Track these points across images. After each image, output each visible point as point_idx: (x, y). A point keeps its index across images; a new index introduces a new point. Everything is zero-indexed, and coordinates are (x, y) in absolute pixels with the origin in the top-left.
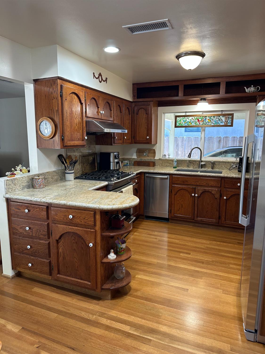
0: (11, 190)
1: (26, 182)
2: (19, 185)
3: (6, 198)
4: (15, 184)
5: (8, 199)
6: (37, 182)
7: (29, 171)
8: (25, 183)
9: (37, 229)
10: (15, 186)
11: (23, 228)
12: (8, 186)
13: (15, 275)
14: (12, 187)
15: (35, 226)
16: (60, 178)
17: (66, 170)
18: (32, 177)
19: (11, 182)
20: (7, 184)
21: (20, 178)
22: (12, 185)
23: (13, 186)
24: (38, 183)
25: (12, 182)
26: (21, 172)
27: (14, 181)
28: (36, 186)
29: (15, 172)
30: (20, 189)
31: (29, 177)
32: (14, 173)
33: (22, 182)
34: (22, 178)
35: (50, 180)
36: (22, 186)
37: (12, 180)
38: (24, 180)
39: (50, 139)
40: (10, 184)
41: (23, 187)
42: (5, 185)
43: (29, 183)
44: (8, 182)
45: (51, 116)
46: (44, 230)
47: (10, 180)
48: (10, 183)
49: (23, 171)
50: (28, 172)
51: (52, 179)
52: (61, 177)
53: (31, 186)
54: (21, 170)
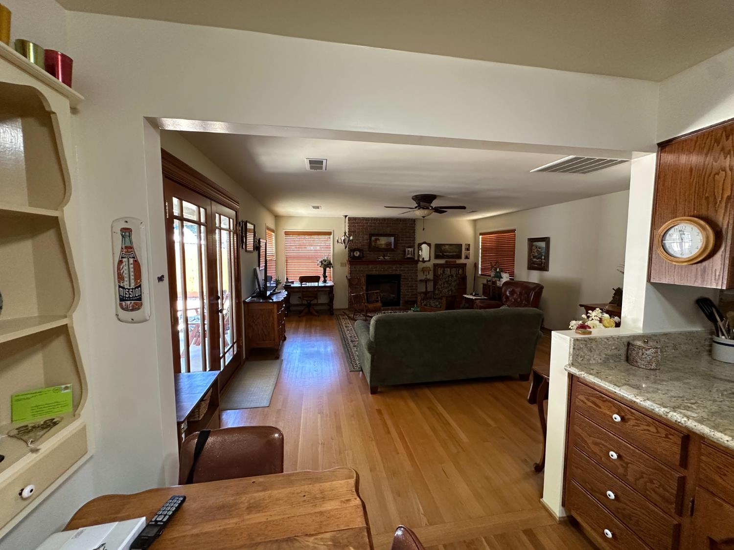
0: (582, 359)
1: (614, 349)
2: (597, 352)
3: (568, 373)
4: (591, 350)
5: (572, 375)
6: (643, 354)
7: (618, 325)
8: (612, 351)
9: (643, 473)
10: (590, 353)
11: (601, 445)
12: (577, 351)
13: (566, 518)
14: (583, 355)
15: (637, 461)
16: (694, 350)
17: (718, 336)
18: (628, 340)
19: (584, 345)
20: (575, 347)
21: (603, 339)
22: (585, 350)
23: (586, 352)
24: (644, 357)
25: (586, 345)
26: (601, 324)
27: (589, 343)
28: (636, 362)
29: (589, 323)
30: (600, 361)
31: (622, 339)
32: (586, 324)
33: (606, 348)
34: (605, 340)
35: (669, 350)
36: (604, 356)
37: (586, 341)
38: (609, 345)
39: (692, 264)
40: (581, 348)
41: (605, 358)
42: (570, 347)
43: (620, 352)
44: (577, 343)
45: (704, 212)
46: (666, 486)
47: (581, 340)
48: (582, 346)
49: (605, 322)
50: (614, 325)
51: (675, 350)
52: (697, 349)
53: (623, 357)
54: (601, 321)
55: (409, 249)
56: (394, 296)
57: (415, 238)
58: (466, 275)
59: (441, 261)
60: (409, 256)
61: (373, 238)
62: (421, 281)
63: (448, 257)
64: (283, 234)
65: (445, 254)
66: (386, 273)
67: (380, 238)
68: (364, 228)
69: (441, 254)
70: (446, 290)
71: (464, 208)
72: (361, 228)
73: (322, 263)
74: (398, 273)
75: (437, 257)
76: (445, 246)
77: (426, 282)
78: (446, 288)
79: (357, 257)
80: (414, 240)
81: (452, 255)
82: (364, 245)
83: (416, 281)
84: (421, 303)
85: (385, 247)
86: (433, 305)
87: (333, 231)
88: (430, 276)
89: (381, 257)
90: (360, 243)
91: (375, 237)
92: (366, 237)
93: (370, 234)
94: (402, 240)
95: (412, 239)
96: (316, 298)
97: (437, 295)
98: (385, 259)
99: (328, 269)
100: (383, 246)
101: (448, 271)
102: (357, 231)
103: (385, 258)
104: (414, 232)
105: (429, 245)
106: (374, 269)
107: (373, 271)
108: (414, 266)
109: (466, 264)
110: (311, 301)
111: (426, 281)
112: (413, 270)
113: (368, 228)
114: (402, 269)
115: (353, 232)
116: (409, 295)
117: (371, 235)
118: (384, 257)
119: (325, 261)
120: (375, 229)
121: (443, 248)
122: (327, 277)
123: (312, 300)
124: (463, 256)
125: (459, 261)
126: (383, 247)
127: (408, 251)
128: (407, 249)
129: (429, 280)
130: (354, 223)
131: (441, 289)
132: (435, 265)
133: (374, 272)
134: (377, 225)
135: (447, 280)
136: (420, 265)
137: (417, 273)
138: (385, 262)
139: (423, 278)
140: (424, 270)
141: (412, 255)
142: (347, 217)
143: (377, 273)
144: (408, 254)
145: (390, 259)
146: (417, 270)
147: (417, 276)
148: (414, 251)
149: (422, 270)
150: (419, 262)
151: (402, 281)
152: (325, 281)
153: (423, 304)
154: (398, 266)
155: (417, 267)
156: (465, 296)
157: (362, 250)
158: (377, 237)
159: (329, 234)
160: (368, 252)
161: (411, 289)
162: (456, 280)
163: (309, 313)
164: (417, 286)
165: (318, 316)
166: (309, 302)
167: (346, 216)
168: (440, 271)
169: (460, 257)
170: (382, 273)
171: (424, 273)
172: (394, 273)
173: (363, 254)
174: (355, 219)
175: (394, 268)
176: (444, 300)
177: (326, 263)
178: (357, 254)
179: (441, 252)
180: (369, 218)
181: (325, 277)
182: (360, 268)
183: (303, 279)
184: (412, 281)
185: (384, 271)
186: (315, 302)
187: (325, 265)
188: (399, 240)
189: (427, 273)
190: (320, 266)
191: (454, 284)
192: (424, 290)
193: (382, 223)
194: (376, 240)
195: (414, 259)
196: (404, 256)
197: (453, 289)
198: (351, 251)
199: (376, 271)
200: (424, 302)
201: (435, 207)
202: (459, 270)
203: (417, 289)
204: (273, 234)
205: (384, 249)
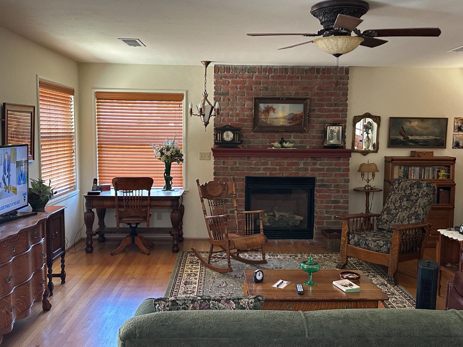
55: (333, 128)
56: (302, 218)
57: (347, 105)
58: (453, 180)
59: (403, 153)
60: (332, 142)
61: (262, 106)
62: (356, 190)
63: (416, 143)
64: (93, 96)
65: (410, 138)
66: (285, 174)
67: (275, 106)
68: (244, 87)
69: (402, 138)
70: (405, 214)
71: (435, 32)
72: (238, 86)
73: (162, 154)
74: (309, 174)
75: (392, 143)
76: (410, 122)
77: (368, 194)
78: (406, 209)
79: (227, 142)
80: (345, 111)
81: (425, 141)
82: (244, 120)
83: (346, 191)
84: (349, 240)
85: (287, 124)
86: (372, 245)
87: (187, 92)
88: (378, 182)
89: (277, 144)
90: (237, 115)
91: (266, 105)
92: (249, 104)
93: (255, 99)
94: (320, 110)
95: (341, 108)
96: (146, 218)
97: (386, 222)
98: (283, 147)
99: (174, 165)
100: (282, 122)
101: (415, 173)
102: (231, 92)
103: (284, 144)
104: (346, 94)
105: (377, 119)
106: (262, 167)
107: (259, 169)
108: (342, 161)
109: (454, 159)
110: (137, 224)
111: (368, 192)
112: (339, 170)
113: (254, 86)
114: (317, 166)
115: (223, 94)
116: (330, 218)
117: (258, 100)
118: (281, 143)
119: (168, 149)
120: (267, 89)
121: (407, 125)
122: (171, 178)
123: (139, 224)
124: (450, 142)
125: (438, 153)
126: (281, 124)
127: (332, 131)
128: (330, 129)
129: (373, 190)
130: (225, 77)
131: (393, 211)
132: (389, 161)
133: (261, 172)
134: (270, 80)
135: (408, 192)
136: (356, 160)
137: (347, 175)
138: (283, 153)
139: (363, 184)
140: (362, 170)
141: (338, 139)
142: (211, 65)
143: (268, 174)
144: (332, 138)
145: (294, 147)
146: (348, 170)
147: (348, 181)
148: (344, 132)
149: (359, 171)
150: (353, 154)
151: (319, 191)
152: (168, 187)
153: (352, 242)
154: (309, 160)
155: (348, 164)
156: (443, 232)
157: (239, 130)
158: (270, 105)
159: (178, 98)
160: (252, 133)
161: (335, 207)
162: (427, 195)
163: (133, 247)
164: (347, 202)
165: (149, 254)
166: (134, 226)
167: (207, 63)
168: (397, 172)
169: (442, 144)
170: (278, 174)
171: (363, 175)
172: (301, 174)
173: (240, 136)
174: (228, 69)
175: (302, 166)
176: (396, 238)
177: (168, 153)
178: (229, 136)
179: (401, 134)
180: (254, 67)
181: (168, 179)
182: (235, 163)
183: (120, 183)
184: (338, 192)
185: (280, 170)
186: (143, 225)
187: (167, 156)
188: (314, 110)
189: (370, 177)
190: (160, 159)
191: (422, 201)
192: (362, 210)
193: (279, 77)
194: (267, 110)
195: (343, 147)
196: (323, 143)
197: (421, 211)
198: (219, 130)
199: (265, 169)
200: (353, 238)
201: (365, 32)
202: (439, 171)
203: (347, 208)
204: (72, 97)
205: (282, 127)
